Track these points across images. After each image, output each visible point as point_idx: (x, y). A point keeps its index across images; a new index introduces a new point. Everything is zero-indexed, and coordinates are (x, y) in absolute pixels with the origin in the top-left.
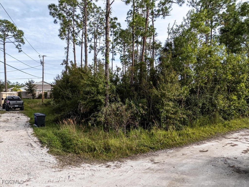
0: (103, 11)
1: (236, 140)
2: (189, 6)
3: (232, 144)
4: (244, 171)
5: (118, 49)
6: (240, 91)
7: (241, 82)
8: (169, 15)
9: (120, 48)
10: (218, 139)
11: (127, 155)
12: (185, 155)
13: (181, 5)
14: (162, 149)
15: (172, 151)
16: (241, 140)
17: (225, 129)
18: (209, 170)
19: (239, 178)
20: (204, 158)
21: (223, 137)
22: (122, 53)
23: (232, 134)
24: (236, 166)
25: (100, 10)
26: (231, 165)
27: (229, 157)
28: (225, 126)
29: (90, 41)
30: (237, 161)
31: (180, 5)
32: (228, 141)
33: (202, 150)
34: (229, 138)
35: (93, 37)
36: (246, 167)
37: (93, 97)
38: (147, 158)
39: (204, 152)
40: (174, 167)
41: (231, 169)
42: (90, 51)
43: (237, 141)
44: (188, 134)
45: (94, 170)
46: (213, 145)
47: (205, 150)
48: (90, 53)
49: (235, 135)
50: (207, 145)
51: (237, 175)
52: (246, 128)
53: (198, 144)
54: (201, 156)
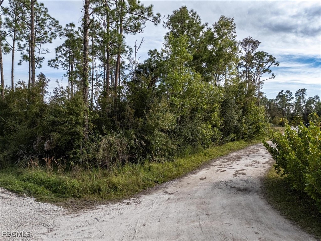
0: (46, 10)
1: (221, 166)
2: (165, 27)
3: (221, 170)
4: (243, 189)
5: (62, 63)
6: (213, 120)
7: (215, 111)
8: (141, 33)
9: (65, 61)
10: (207, 167)
11: (136, 191)
12: (190, 184)
13: (157, 24)
14: (166, 181)
15: (176, 182)
16: (226, 166)
17: (207, 158)
18: (219, 192)
19: (244, 194)
20: (208, 184)
21: (210, 165)
22: (67, 68)
23: (215, 161)
24: (236, 187)
25: (43, 8)
26: (233, 187)
27: (226, 181)
28: (206, 155)
29: (22, 48)
30: (234, 183)
31: (155, 24)
32: (216, 168)
33: (201, 178)
34: (215, 166)
35: (27, 44)
36: (243, 186)
37: (70, 129)
38: (159, 191)
39: (204, 179)
40: (190, 195)
41: (234, 189)
42: (20, 63)
43: (223, 167)
44: (181, 165)
45: (117, 209)
46: (206, 173)
47: (204, 178)
48: (21, 64)
49: (218, 162)
50: (202, 173)
51: (241, 193)
52: (222, 155)
53: (194, 174)
54: (204, 183)
